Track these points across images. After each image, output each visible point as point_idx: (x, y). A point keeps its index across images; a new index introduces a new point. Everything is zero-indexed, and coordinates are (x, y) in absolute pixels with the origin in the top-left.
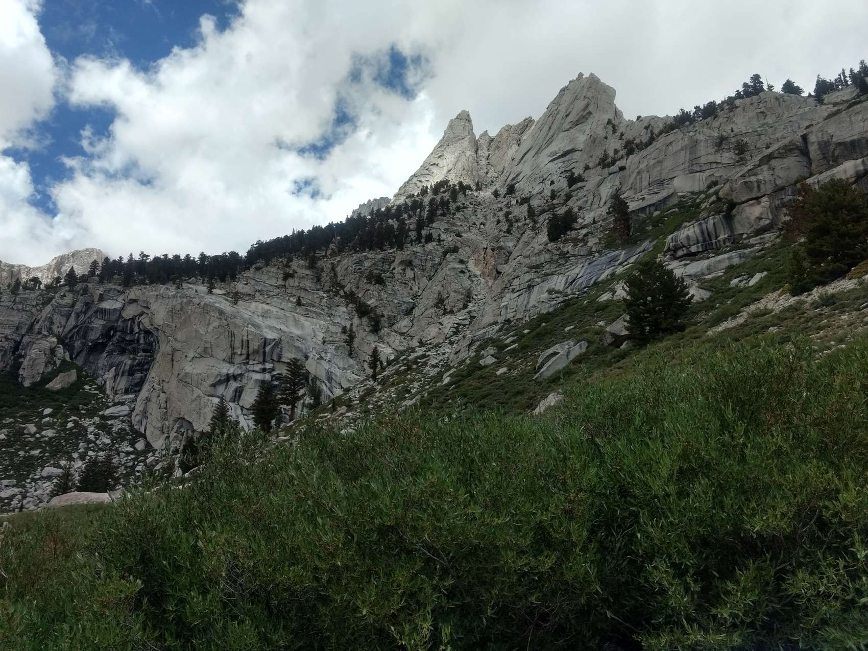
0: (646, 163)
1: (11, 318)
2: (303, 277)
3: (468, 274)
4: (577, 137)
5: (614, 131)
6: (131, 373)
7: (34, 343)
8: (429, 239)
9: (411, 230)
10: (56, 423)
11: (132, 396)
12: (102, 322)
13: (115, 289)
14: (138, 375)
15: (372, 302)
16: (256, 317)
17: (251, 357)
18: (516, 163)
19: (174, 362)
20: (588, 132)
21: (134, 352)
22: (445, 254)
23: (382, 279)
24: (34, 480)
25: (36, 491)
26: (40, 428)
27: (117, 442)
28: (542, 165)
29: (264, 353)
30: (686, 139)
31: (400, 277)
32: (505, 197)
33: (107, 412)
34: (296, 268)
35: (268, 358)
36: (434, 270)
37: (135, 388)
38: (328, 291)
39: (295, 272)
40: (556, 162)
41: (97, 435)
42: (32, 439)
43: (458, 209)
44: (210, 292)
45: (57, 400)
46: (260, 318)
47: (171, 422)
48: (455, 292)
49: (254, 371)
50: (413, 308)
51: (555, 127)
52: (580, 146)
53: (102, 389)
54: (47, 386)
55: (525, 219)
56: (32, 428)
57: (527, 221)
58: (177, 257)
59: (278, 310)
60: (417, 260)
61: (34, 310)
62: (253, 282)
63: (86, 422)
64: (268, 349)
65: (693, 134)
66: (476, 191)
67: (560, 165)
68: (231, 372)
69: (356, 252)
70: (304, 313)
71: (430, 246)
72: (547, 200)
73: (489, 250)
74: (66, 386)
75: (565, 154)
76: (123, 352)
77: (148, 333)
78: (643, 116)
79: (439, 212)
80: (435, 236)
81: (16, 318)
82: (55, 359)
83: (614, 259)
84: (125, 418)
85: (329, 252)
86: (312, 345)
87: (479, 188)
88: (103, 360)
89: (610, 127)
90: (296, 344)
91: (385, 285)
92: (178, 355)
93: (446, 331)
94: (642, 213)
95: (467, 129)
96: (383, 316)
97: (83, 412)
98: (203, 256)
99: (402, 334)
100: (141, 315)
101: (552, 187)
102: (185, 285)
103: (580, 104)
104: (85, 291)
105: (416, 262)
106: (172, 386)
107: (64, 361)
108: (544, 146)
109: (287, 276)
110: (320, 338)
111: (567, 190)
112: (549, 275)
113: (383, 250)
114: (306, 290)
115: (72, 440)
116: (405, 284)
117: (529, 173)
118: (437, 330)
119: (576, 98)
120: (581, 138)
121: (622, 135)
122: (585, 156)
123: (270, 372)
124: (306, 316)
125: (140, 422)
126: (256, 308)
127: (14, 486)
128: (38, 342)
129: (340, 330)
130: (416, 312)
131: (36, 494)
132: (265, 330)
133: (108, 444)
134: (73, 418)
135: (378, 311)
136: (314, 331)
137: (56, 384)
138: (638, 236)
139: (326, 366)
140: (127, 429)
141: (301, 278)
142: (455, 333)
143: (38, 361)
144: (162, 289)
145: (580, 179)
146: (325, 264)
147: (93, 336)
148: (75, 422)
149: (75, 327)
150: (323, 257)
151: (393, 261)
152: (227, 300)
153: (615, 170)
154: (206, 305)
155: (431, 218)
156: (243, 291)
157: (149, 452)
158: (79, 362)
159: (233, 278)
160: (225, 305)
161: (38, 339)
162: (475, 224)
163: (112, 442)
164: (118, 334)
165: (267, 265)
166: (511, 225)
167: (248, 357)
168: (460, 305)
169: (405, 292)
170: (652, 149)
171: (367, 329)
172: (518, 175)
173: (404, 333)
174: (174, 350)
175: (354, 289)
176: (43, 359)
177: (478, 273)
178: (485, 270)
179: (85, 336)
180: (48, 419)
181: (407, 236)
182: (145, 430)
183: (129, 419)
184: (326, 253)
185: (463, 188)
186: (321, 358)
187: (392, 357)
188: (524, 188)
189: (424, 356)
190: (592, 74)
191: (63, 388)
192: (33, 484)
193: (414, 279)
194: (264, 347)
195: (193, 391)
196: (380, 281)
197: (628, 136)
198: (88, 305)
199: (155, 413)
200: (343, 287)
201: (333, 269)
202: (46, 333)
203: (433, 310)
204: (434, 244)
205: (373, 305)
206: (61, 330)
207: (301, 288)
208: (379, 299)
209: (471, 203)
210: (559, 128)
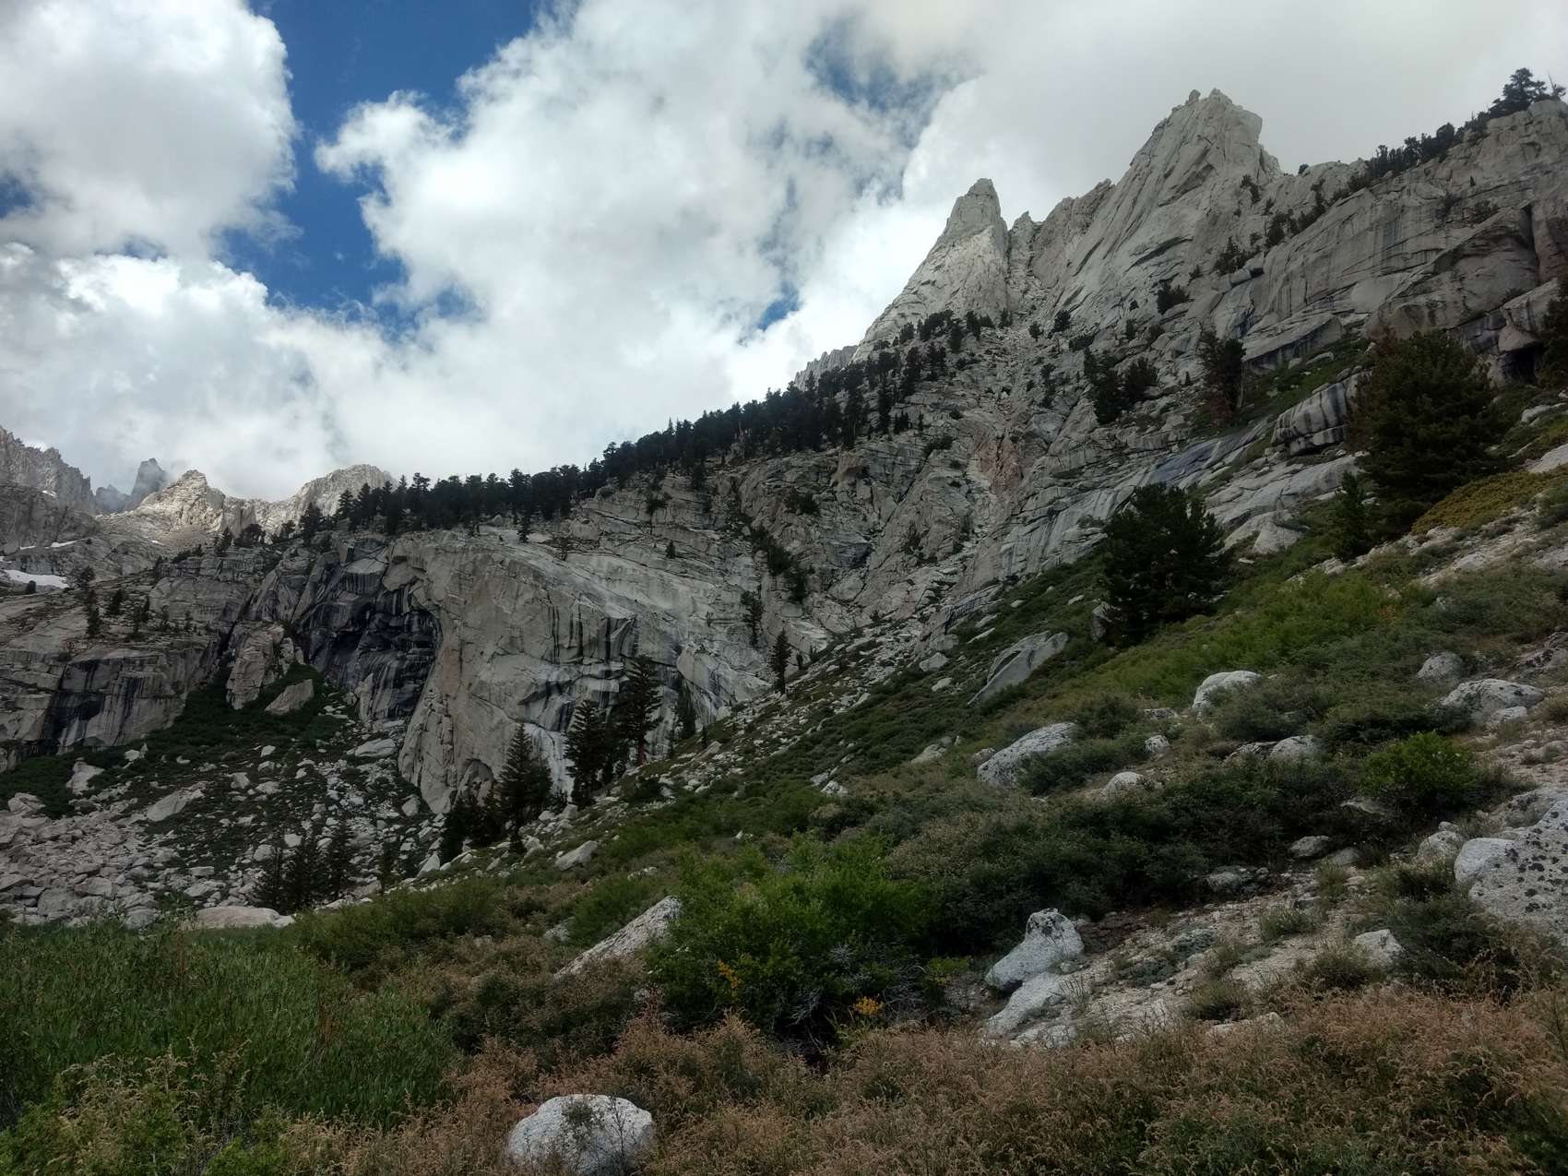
0: (1301, 259)
1: (216, 596)
2: (681, 507)
3: (965, 488)
4: (1184, 216)
5: (1256, 198)
6: (399, 683)
7: (249, 636)
8: (902, 424)
9: (872, 410)
10: (280, 769)
11: (400, 722)
12: (352, 598)
13: (373, 540)
14: (410, 686)
15: (793, 547)
16: (597, 581)
17: (585, 652)
18: (1074, 270)
19: (465, 664)
20: (1205, 203)
21: (404, 646)
22: (927, 451)
23: (813, 502)
24: (242, 867)
25: (243, 885)
26: (256, 778)
27: (373, 803)
28: (1120, 273)
29: (608, 644)
30: (1380, 208)
31: (846, 498)
32: (1050, 337)
33: (360, 751)
34: (669, 491)
35: (614, 653)
36: (907, 482)
37: (404, 708)
38: (723, 529)
39: (668, 497)
40: (1144, 265)
41: (341, 790)
42: (242, 798)
43: (961, 365)
44: (523, 540)
45: (283, 732)
46: (604, 582)
47: (460, 767)
48: (940, 522)
49: (591, 676)
50: (867, 554)
51: (1143, 199)
52: (1190, 232)
53: (352, 711)
54: (268, 709)
55: (1079, 379)
56: (242, 779)
57: (1082, 383)
58: (474, 480)
59: (633, 565)
60: (877, 466)
61: (250, 581)
62: (596, 518)
63: (325, 769)
64: (613, 636)
65: (1397, 195)
66: (1001, 327)
67: (1151, 270)
68: (553, 679)
69: (775, 455)
70: (678, 570)
71: (902, 439)
72: (1121, 340)
73: (1007, 441)
74: (297, 707)
75: (1161, 250)
76: (385, 647)
77: (424, 613)
78: (1311, 164)
79: (924, 373)
80: (913, 419)
81: (223, 596)
82: (281, 661)
83: (1201, 457)
84: (388, 760)
85: (728, 458)
86: (689, 628)
87: (1006, 321)
88: (354, 663)
89: (1247, 191)
90: (661, 627)
91: (818, 515)
92: (469, 650)
93: (917, 596)
94: (1269, 362)
95: (989, 212)
96: (812, 571)
97: (322, 751)
98: (517, 476)
99: (844, 603)
100: (412, 583)
101: (1131, 315)
102: (484, 529)
103: (1192, 151)
104: (326, 546)
105: (876, 469)
106: (460, 706)
107: (294, 665)
108: (1123, 237)
109: (653, 506)
110: (703, 615)
111: (1159, 317)
112: (1087, 489)
113: (818, 450)
114: (686, 529)
115: (302, 798)
116: (855, 510)
117: (1097, 288)
118: (903, 594)
119: (1184, 141)
120: (1191, 216)
121: (1270, 204)
122: (1198, 250)
123: (617, 678)
124: (683, 575)
125: (411, 767)
126: (599, 564)
127: (210, 877)
128: (256, 633)
129: (738, 599)
130: (872, 561)
131: (242, 890)
132: (609, 604)
133: (360, 806)
134: (306, 761)
135: (804, 563)
136: (694, 602)
137: (280, 705)
138: (1252, 410)
139: (710, 663)
140: (391, 779)
141: (678, 507)
142: (933, 600)
143: (253, 667)
144: (445, 536)
145: (1181, 297)
146: (720, 480)
147: (340, 621)
148: (309, 768)
149: (311, 607)
150: (719, 467)
151: (835, 470)
152: (550, 552)
153: (1243, 277)
154: (513, 563)
155: (908, 389)
156: (580, 535)
157: (424, 818)
158: (319, 666)
159: (566, 513)
160: (545, 562)
161: (256, 630)
162: (990, 391)
163: (366, 802)
164: (379, 616)
165: (621, 487)
166: (1052, 392)
167: (581, 653)
168: (949, 546)
169: (853, 525)
170: (1316, 232)
171: (784, 596)
172: (1076, 294)
173: (849, 601)
174: (463, 643)
175: (766, 524)
176: (261, 663)
177: (986, 484)
178: (999, 478)
179: (326, 623)
180: (266, 764)
181: (865, 422)
182: (419, 781)
183: (393, 762)
184: (723, 461)
185: (975, 324)
186: (703, 650)
187: (824, 646)
188: (1087, 316)
189: (871, 645)
190: (1215, 92)
191: (292, 711)
192: (240, 873)
193: (871, 501)
194: (608, 635)
195: (492, 712)
196: (809, 507)
197: (1281, 207)
198: (331, 569)
199: (434, 751)
200: (748, 520)
201: (735, 487)
202: (267, 619)
203: (898, 558)
204: (910, 433)
205: (795, 553)
206: (290, 612)
207: (677, 526)
208: (808, 541)
209: (988, 352)
210: (1151, 200)
